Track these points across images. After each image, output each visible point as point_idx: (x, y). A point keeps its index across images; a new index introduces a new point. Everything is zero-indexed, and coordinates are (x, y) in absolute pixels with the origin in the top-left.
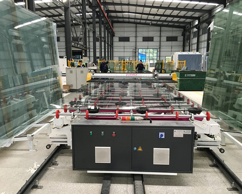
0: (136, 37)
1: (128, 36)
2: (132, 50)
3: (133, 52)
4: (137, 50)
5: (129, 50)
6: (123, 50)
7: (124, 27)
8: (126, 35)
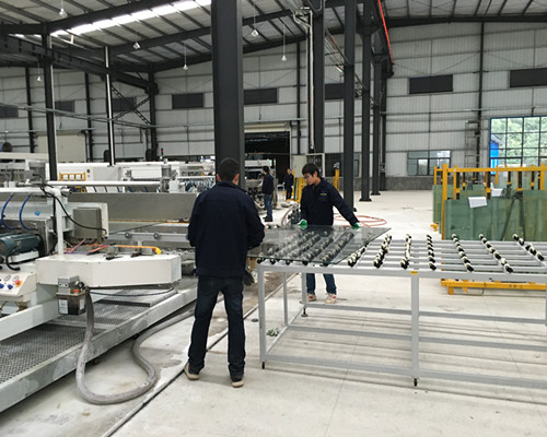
0: (481, 72)
1: (448, 72)
2: (462, 125)
3: (467, 130)
4: (485, 124)
5: (449, 125)
6: (424, 126)
7: (432, 39)
8: (437, 68)
